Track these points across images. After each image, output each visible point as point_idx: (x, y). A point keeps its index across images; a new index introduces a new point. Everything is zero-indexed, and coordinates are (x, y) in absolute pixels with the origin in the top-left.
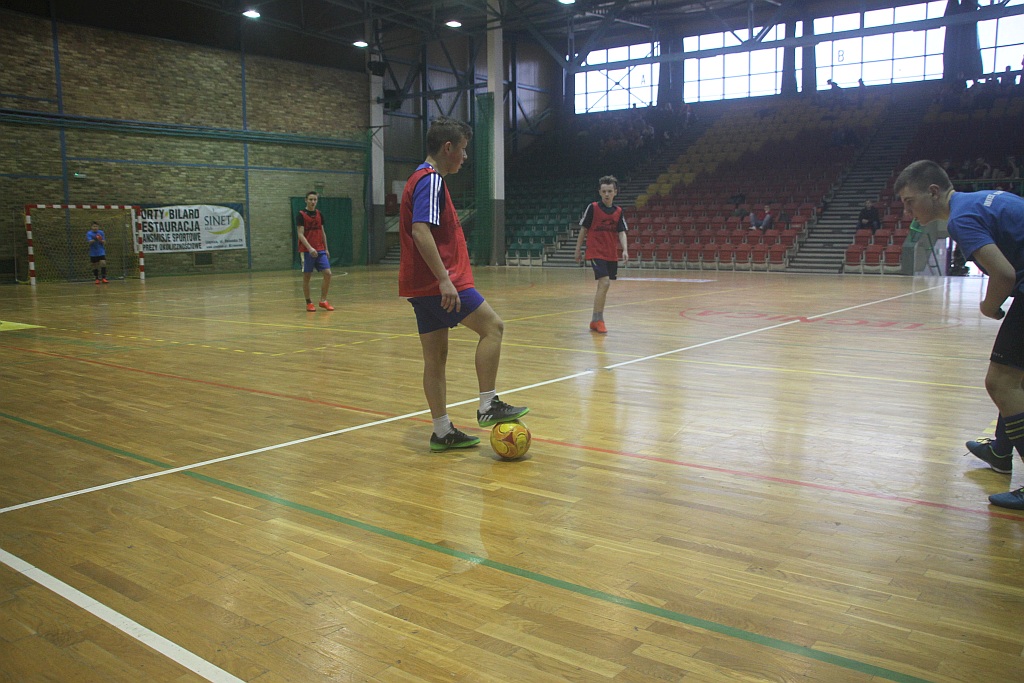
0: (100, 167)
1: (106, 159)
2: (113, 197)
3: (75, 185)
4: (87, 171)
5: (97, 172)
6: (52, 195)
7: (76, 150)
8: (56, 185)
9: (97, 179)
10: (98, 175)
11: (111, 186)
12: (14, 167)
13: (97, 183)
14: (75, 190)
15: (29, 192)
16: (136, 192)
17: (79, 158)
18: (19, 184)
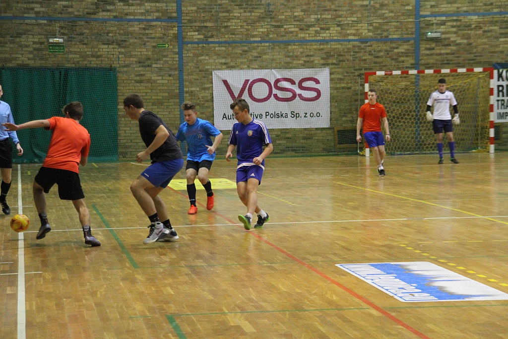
0: (458, 23)
1: (467, 13)
2: (472, 56)
3: (428, 46)
4: (442, 28)
5: (454, 30)
6: (402, 59)
7: (432, 6)
8: (406, 47)
9: (453, 37)
10: (455, 33)
11: (471, 44)
12: (365, 30)
13: (453, 42)
14: (428, 52)
15: (378, 57)
16: (500, 49)
17: (434, 15)
18: (368, 49)
